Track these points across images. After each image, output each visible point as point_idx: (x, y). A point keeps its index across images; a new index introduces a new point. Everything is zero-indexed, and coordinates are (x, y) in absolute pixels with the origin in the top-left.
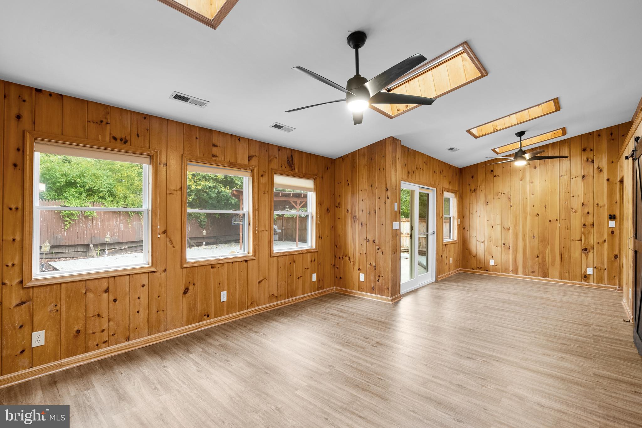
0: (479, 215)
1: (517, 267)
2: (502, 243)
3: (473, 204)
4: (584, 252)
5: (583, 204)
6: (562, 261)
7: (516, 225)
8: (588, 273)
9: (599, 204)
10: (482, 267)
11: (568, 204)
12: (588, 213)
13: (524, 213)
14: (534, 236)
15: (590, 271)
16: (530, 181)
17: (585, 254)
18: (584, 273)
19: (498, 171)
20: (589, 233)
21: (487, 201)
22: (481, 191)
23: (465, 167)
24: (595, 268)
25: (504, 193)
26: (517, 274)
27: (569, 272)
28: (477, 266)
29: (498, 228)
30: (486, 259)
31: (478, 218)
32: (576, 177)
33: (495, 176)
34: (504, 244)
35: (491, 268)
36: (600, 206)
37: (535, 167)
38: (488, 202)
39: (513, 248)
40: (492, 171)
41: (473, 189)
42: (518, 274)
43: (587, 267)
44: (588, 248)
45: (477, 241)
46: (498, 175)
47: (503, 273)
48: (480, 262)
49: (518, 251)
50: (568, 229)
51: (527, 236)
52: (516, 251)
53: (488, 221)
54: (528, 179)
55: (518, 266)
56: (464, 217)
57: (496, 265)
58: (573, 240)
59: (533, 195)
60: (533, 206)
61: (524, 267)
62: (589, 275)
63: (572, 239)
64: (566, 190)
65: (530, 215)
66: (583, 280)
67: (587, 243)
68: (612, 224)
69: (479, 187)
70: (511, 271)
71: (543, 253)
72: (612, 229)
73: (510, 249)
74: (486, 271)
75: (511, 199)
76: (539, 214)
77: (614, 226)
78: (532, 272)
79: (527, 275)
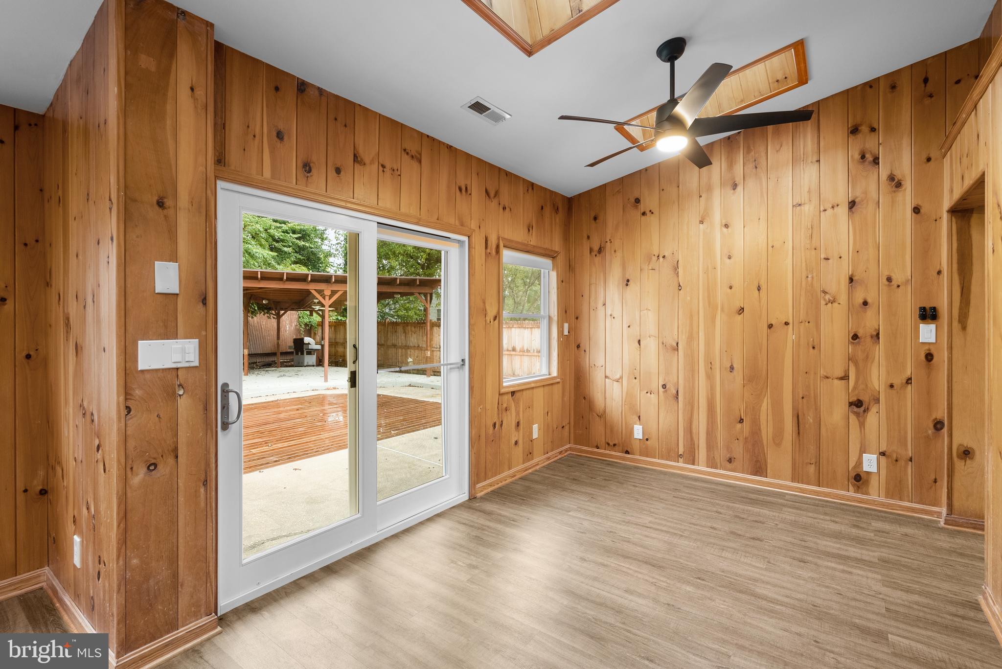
0: (609, 312)
1: (694, 444)
2: (661, 383)
3: (596, 284)
4: (856, 409)
5: (851, 280)
6: (799, 433)
7: (691, 338)
8: (866, 468)
9: (894, 277)
10: (616, 442)
11: (815, 279)
12: (865, 303)
13: (709, 307)
14: (732, 365)
15: (870, 463)
16: (724, 222)
17: (857, 415)
18: (855, 467)
19: (650, 201)
20: (867, 357)
21: (627, 277)
22: (613, 252)
23: (580, 195)
24: (883, 454)
25: (664, 257)
26: (693, 464)
27: (818, 464)
28: (607, 441)
29: (651, 345)
30: (626, 424)
31: (608, 318)
32: (833, 207)
33: (644, 214)
34: (664, 386)
35: (636, 446)
36: (895, 283)
37: (735, 186)
38: (628, 281)
39: (685, 398)
40: (637, 201)
41: (596, 248)
42: (696, 463)
43: (863, 450)
44: (865, 398)
45: (606, 377)
46: (650, 211)
47: (662, 458)
48: (612, 431)
49: (696, 404)
50: (814, 348)
51: (717, 365)
52: (691, 406)
53: (629, 327)
54: (717, 217)
55: (696, 443)
56: (577, 318)
57: (647, 440)
58: (827, 378)
59: (730, 258)
60: (731, 288)
61: (711, 446)
62: (868, 473)
63: (825, 374)
64: (809, 241)
65: (722, 310)
66: (851, 487)
67: (862, 387)
68: (927, 332)
69: (609, 242)
70: (681, 456)
71: (754, 410)
72: (927, 347)
73: (678, 398)
74: (626, 453)
75: (680, 270)
76: (743, 309)
77: (933, 340)
78: (728, 461)
79: (716, 468)
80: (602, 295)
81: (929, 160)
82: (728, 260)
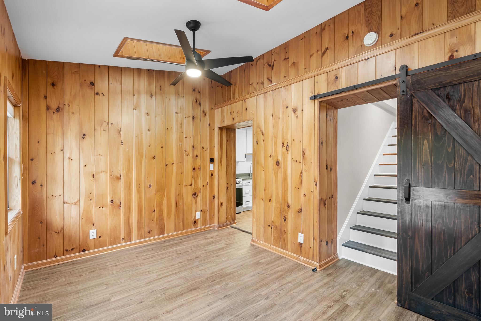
0: (67, 155)
1: (131, 230)
2: (110, 200)
3: (54, 134)
4: (195, 196)
5: (193, 147)
6: (177, 210)
7: (129, 171)
9: (204, 147)
10: (74, 246)
11: (182, 145)
12: (197, 156)
13: (139, 155)
14: (150, 185)
15: (198, 215)
16: (146, 112)
17: (194, 198)
18: (194, 218)
19: (102, 87)
20: (197, 176)
21: (84, 132)
22: (71, 113)
23: (35, 61)
24: (201, 211)
25: (112, 124)
26: (130, 241)
27: (183, 221)
28: (65, 248)
29: (103, 178)
30: (83, 232)
31: (66, 161)
32: (188, 117)
33: (97, 94)
34: (112, 201)
35: (91, 244)
36: (204, 149)
37: (152, 96)
38: (84, 135)
39: (125, 205)
40: (92, 84)
41: (54, 106)
42: (132, 240)
43: (196, 212)
44: (197, 192)
45: (65, 203)
46: (102, 93)
47: (111, 245)
48: (70, 240)
49: (132, 208)
50: (182, 174)
51: (143, 185)
52: (129, 209)
53: (85, 166)
54: (143, 109)
55: (132, 229)
56: (32, 160)
57: (100, 237)
58: (186, 185)
59: (149, 131)
60: (150, 146)
61: (139, 228)
62: (198, 219)
63: (186, 184)
64: (180, 129)
65: (146, 157)
66: (193, 227)
67: (196, 187)
68: (212, 166)
69: (67, 105)
70: (123, 239)
71: (160, 205)
72: (211, 171)
73: (120, 207)
74: (83, 251)
75: (122, 133)
76: (155, 156)
77: (213, 169)
78: (148, 233)
79: (143, 238)
80: (60, 143)
81: (212, 109)
82: (149, 132)
